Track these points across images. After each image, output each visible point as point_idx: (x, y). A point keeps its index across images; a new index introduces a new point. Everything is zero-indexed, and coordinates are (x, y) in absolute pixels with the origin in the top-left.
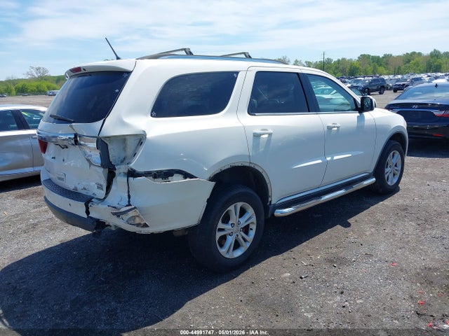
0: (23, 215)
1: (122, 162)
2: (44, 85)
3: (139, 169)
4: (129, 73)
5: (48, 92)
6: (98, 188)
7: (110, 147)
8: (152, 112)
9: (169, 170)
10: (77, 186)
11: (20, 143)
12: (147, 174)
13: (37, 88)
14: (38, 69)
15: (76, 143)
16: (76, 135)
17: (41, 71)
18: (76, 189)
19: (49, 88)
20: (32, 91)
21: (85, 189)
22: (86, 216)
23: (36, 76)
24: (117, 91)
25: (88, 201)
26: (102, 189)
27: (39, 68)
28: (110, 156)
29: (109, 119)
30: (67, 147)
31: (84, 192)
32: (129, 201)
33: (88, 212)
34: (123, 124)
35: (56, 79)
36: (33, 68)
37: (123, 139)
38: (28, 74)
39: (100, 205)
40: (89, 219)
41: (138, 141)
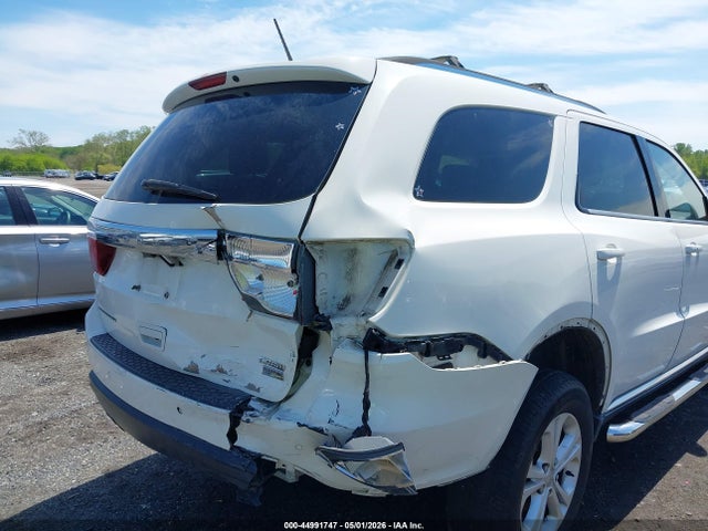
0: (18, 401)
1: (341, 308)
2: (40, 160)
3: (396, 332)
4: (364, 87)
5: (46, 171)
6: (267, 372)
7: (319, 269)
8: (415, 186)
9: (454, 335)
10: (198, 361)
11: (12, 250)
12: (410, 344)
13: (28, 164)
14: (32, 135)
15: (222, 253)
16: (221, 234)
17: (38, 138)
18: (195, 368)
19: (47, 165)
20: (19, 168)
21: (221, 371)
22: (226, 445)
23: (28, 144)
24: (340, 126)
25: (238, 406)
26: (280, 376)
27: (35, 133)
28: (318, 292)
29: (327, 196)
30: (181, 264)
31: (218, 379)
32: (365, 418)
33: (232, 436)
34: (362, 211)
35: (58, 152)
36: (23, 132)
37: (350, 250)
38: (15, 141)
39: (274, 419)
40: (235, 453)
41: (387, 256)
